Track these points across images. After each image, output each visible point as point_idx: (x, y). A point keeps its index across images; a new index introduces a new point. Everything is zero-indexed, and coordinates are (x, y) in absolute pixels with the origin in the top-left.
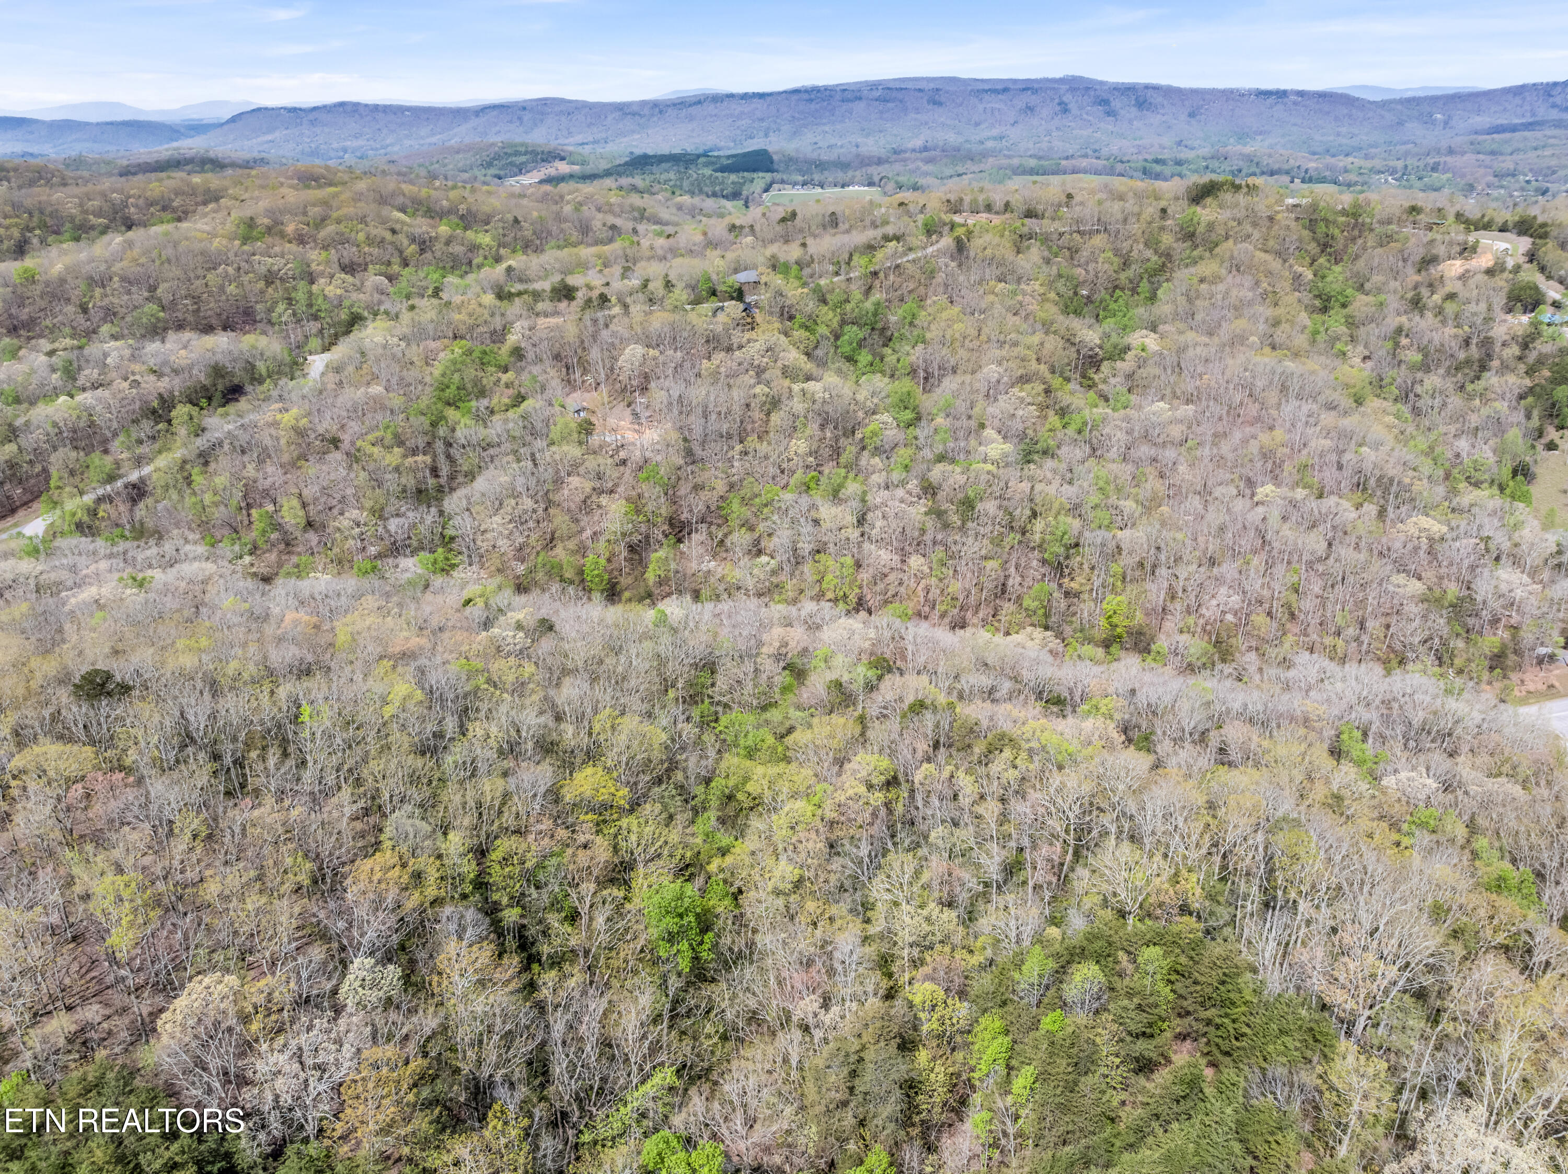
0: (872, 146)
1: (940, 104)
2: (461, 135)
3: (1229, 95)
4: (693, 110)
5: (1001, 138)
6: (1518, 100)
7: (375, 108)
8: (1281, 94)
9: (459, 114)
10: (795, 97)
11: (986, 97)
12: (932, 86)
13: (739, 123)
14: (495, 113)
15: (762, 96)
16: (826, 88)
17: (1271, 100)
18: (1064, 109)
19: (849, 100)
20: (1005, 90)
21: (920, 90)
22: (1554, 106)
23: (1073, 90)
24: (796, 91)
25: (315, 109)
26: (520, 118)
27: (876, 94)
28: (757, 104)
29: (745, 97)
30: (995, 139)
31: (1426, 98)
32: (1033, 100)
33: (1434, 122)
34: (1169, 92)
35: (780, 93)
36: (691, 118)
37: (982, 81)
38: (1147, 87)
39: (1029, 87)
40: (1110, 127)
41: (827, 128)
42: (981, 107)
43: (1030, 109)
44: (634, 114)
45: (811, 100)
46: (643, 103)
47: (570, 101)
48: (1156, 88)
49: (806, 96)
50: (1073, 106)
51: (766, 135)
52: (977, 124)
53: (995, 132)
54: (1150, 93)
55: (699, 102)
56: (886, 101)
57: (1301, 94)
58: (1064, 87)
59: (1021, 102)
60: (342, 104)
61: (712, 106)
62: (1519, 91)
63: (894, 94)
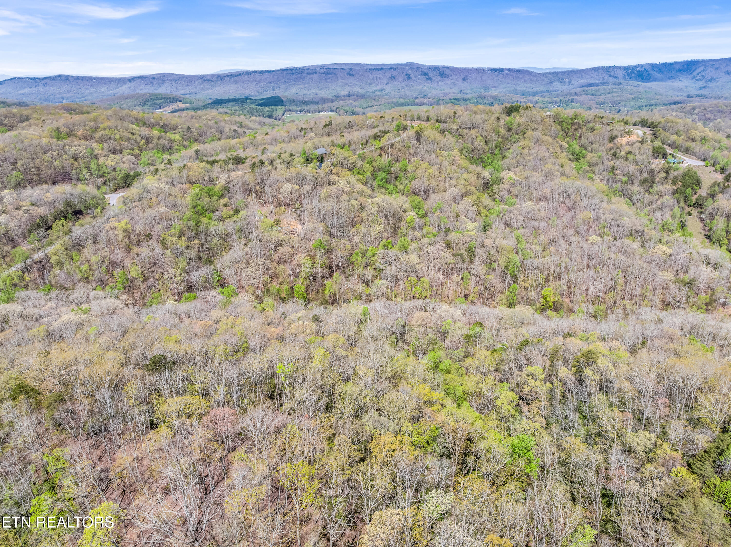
0: (324, 94)
1: (353, 75)
2: (124, 89)
3: (479, 71)
4: (237, 78)
5: (382, 90)
6: (596, 73)
7: (77, 78)
8: (501, 70)
9: (121, 81)
10: (285, 72)
11: (373, 72)
12: (347, 67)
13: (260, 84)
14: (139, 80)
15: (270, 72)
16: (299, 68)
17: (497, 73)
18: (409, 77)
19: (310, 74)
20: (382, 69)
21: (343, 69)
22: (610, 76)
23: (411, 68)
24: (285, 70)
25: (45, 78)
26: (151, 83)
27: (323, 71)
28: (267, 75)
29: (261, 72)
30: (379, 91)
31: (560, 72)
32: (395, 73)
33: (564, 82)
34: (453, 70)
35: (278, 71)
36: (236, 82)
37: (370, 65)
38: (444, 67)
39: (392, 68)
40: (429, 85)
41: (301, 86)
42: (371, 77)
43: (393, 77)
44: (208, 80)
45: (293, 74)
46: (213, 75)
47: (176, 75)
48: (447, 68)
49: (291, 72)
50: (412, 76)
51: (273, 90)
52: (370, 84)
53: (378, 88)
54: (445, 70)
55: (240, 75)
56: (328, 74)
57: (509, 70)
58: (408, 67)
59: (388, 74)
60: (60, 76)
61: (246, 76)
62: (596, 69)
63: (332, 71)
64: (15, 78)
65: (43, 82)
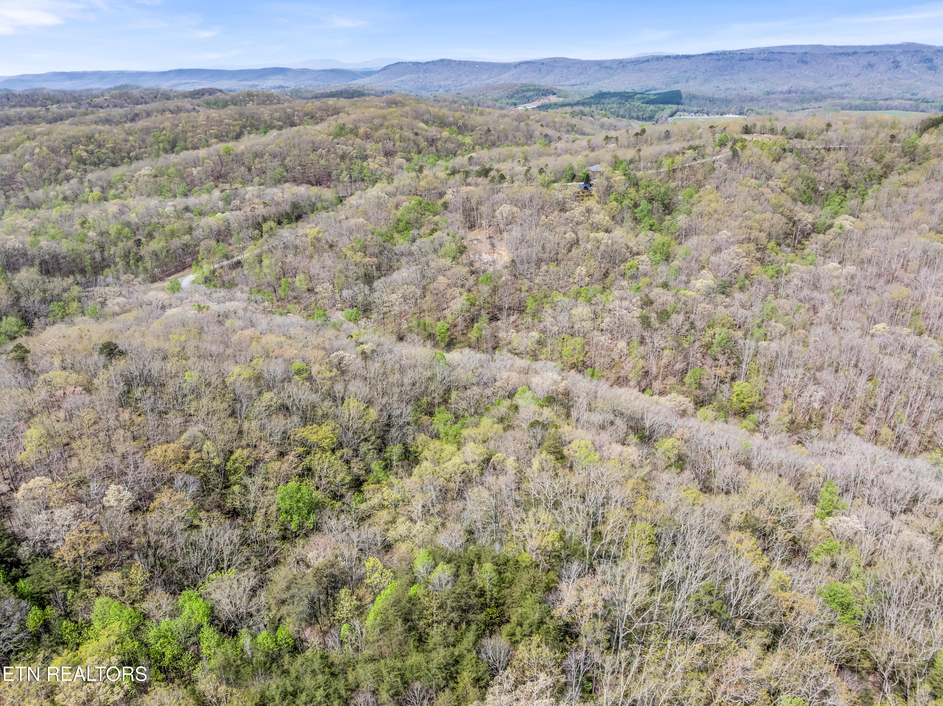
0: (755, 89)
1: (806, 63)
2: (506, 78)
4: (644, 65)
5: (846, 85)
7: (460, 63)
9: (506, 67)
10: (709, 58)
11: (840, 58)
12: (803, 51)
13: (671, 74)
14: (526, 66)
15: (688, 57)
16: (730, 52)
18: (897, 65)
19: (743, 60)
20: (854, 53)
21: (794, 54)
23: (904, 52)
24: (710, 54)
25: (428, 63)
26: (540, 70)
27: (762, 56)
29: (676, 57)
30: (841, 85)
32: (873, 59)
35: (700, 55)
36: (641, 70)
37: (840, 47)
39: (873, 51)
40: (930, 78)
41: (727, 78)
42: (835, 65)
43: (871, 66)
44: (607, 68)
45: (719, 60)
46: (614, 61)
47: (570, 60)
49: (717, 57)
50: (904, 65)
51: (687, 81)
52: (831, 76)
53: (842, 81)
55: (648, 61)
56: (769, 60)
58: (899, 51)
59: (864, 61)
60: (442, 60)
61: (656, 63)
63: (775, 56)
64: (398, 63)
65: (425, 67)
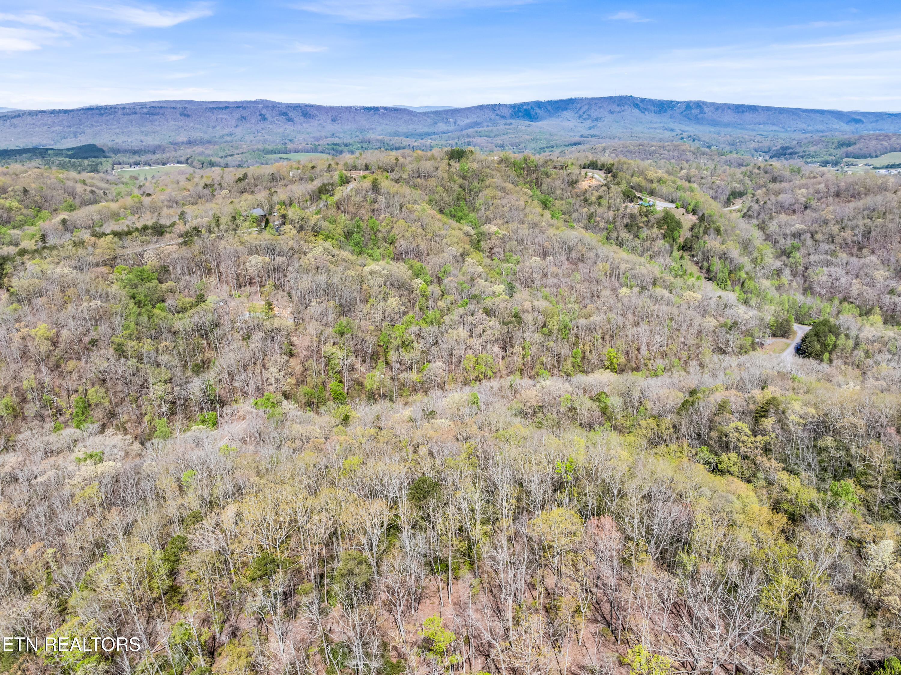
0: (151, 141)
1: (188, 116)
3: (349, 110)
4: (16, 121)
5: (231, 135)
6: (482, 112)
8: (376, 109)
10: (90, 112)
11: (215, 111)
12: (179, 105)
13: (53, 129)
15: (66, 112)
16: (111, 107)
17: (372, 112)
18: (264, 119)
19: (127, 114)
20: (226, 108)
21: (174, 108)
22: (497, 115)
23: (265, 107)
24: (90, 109)
27: (146, 110)
28: (62, 116)
29: (53, 112)
30: (227, 135)
31: (443, 111)
32: (245, 113)
33: (449, 122)
34: (319, 108)
35: (78, 110)
36: (15, 126)
37: (209, 102)
38: (306, 106)
39: (239, 106)
40: (292, 128)
41: (117, 131)
42: (214, 118)
43: (244, 118)
45: (101, 114)
48: (311, 106)
49: (98, 112)
50: (268, 116)
51: (75, 136)
52: (214, 127)
53: (226, 132)
54: (308, 109)
55: (19, 116)
56: (153, 114)
57: (386, 109)
58: (261, 106)
59: (237, 114)
61: (29, 118)
62: (481, 108)
63: (158, 110)
